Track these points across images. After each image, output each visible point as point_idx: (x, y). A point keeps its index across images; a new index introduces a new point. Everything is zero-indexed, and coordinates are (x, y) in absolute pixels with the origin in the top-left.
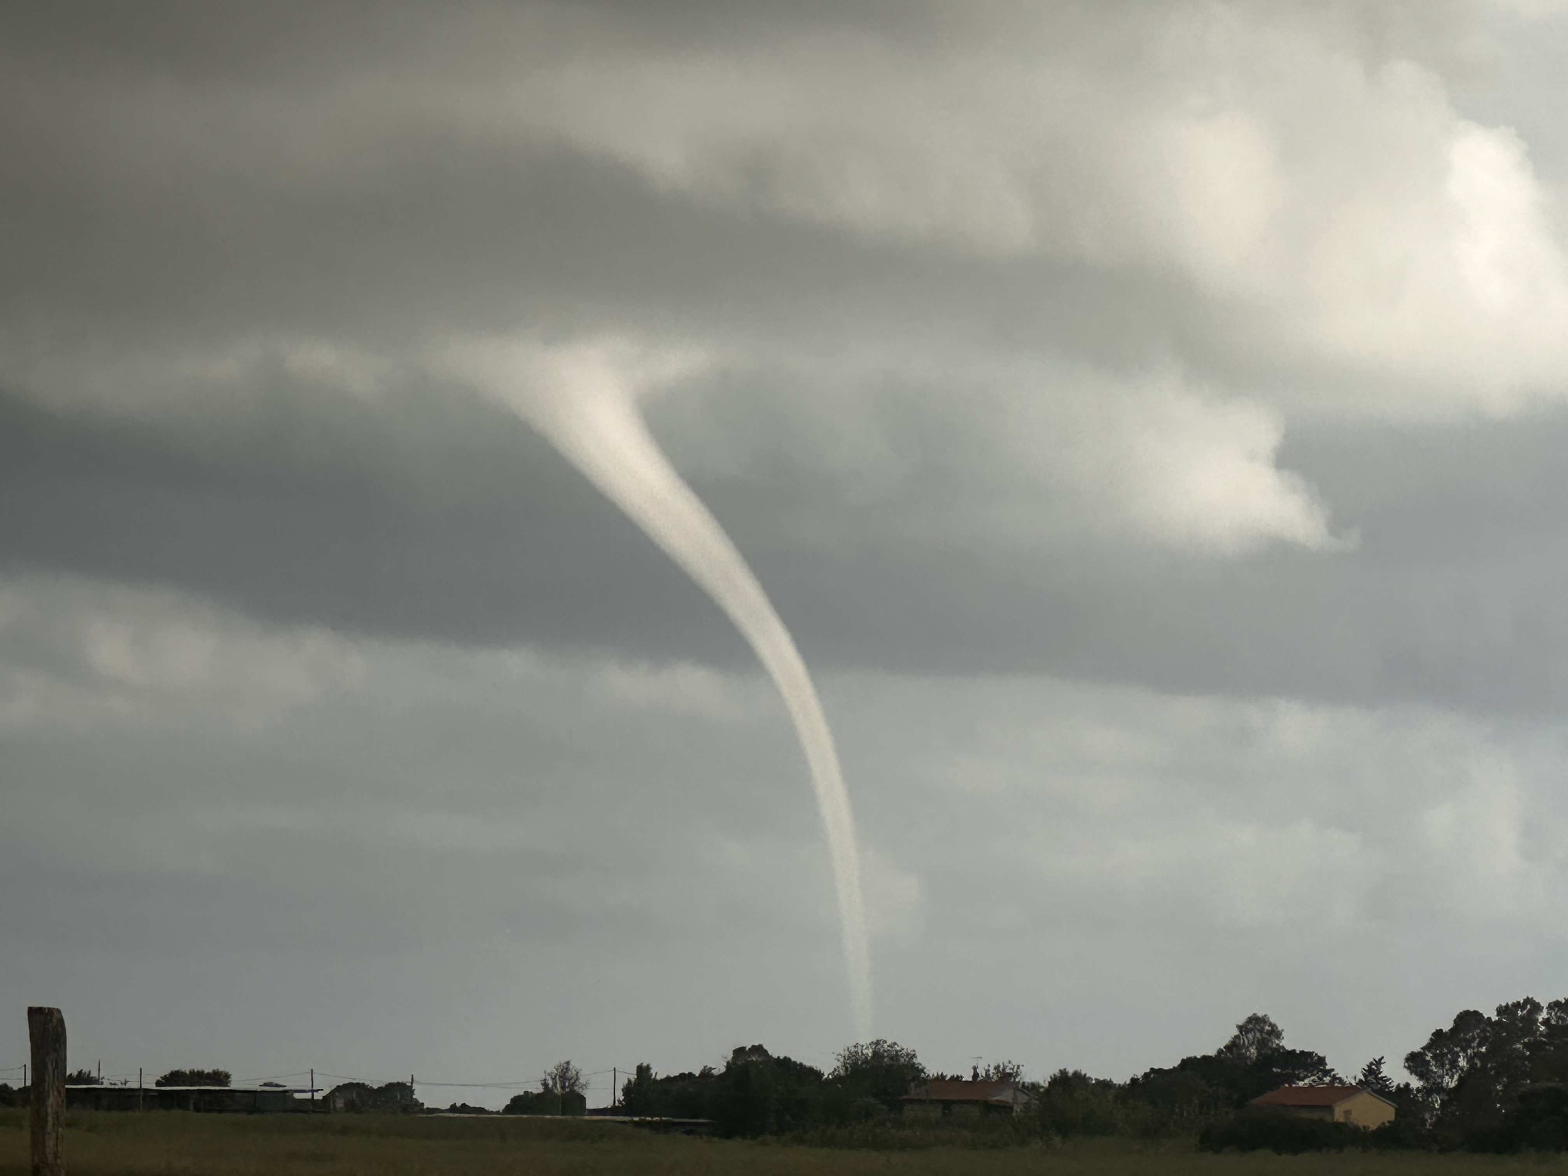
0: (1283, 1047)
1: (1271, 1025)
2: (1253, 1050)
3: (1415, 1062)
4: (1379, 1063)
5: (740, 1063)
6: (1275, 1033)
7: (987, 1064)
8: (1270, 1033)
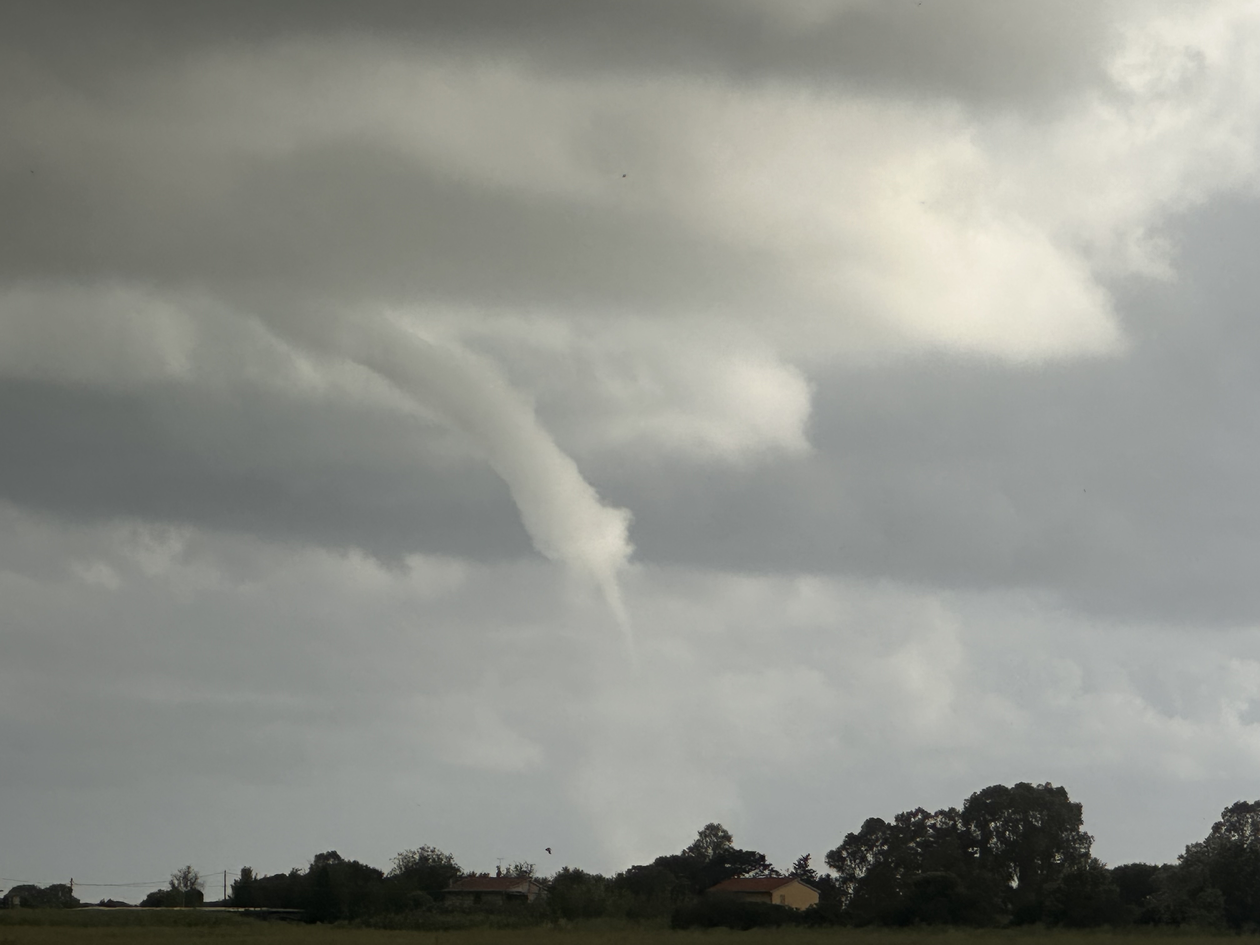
0: (732, 848)
1: (724, 831)
2: (710, 851)
3: (834, 858)
4: (806, 859)
5: (320, 865)
6: (728, 838)
7: (508, 864)
8: (723, 837)
